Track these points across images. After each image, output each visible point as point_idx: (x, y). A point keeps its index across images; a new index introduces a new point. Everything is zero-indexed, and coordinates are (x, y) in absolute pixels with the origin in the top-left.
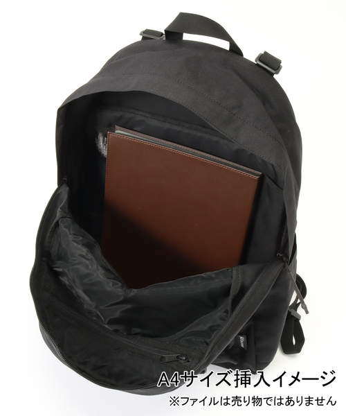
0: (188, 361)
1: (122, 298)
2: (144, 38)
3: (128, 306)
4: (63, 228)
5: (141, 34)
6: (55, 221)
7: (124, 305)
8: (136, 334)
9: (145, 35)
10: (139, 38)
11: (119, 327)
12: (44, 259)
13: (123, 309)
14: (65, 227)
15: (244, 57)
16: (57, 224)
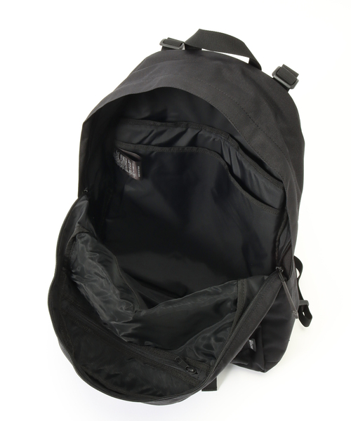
0: (196, 373)
1: (131, 319)
2: (164, 48)
3: (138, 325)
4: (80, 244)
5: (161, 44)
6: (72, 236)
7: (134, 324)
8: (149, 346)
9: (165, 45)
10: (159, 48)
11: (132, 340)
12: (64, 269)
13: (134, 327)
14: (82, 243)
15: (263, 70)
16: (74, 239)
